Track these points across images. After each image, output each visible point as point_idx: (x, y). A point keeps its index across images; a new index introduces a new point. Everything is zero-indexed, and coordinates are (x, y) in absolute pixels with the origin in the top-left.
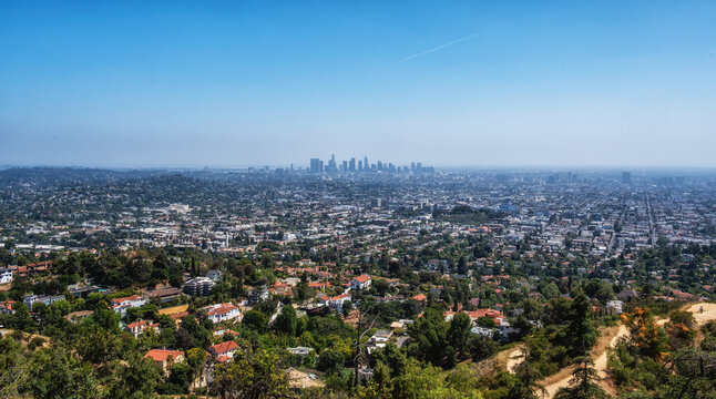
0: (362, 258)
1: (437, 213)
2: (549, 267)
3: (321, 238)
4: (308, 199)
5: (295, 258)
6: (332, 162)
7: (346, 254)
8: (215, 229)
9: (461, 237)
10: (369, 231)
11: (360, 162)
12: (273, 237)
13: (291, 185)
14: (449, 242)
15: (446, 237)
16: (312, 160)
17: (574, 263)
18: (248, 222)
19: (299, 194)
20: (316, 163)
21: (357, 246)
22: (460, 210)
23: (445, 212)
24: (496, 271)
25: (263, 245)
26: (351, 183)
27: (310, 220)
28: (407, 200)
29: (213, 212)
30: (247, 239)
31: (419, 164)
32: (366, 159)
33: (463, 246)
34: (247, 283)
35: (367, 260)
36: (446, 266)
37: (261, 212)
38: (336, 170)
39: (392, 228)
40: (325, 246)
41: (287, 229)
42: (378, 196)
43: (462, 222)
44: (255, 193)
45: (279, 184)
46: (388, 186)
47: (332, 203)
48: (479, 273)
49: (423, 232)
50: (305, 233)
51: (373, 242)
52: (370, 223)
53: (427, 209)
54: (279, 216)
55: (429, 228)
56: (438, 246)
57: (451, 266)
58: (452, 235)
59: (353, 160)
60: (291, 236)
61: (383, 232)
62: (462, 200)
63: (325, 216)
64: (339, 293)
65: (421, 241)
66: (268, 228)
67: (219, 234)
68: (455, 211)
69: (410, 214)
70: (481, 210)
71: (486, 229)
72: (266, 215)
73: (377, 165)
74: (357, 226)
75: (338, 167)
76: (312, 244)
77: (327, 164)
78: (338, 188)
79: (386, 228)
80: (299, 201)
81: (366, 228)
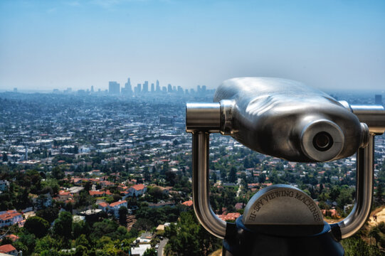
0: (146, 169)
2: (306, 175)
3: (113, 152)
4: (105, 117)
5: (87, 169)
6: (128, 84)
7: (133, 165)
8: (17, 144)
9: (235, 150)
10: (155, 145)
11: (153, 85)
12: (70, 150)
13: (89, 105)
15: (222, 150)
16: (110, 83)
17: (329, 173)
18: (48, 138)
19: (97, 112)
20: (113, 86)
21: (143, 157)
24: (262, 179)
25: (59, 158)
27: (104, 135)
29: (17, 128)
30: (45, 152)
31: (204, 87)
32: (158, 82)
33: (235, 158)
34: (33, 192)
35: (150, 170)
36: (219, 175)
37: (60, 128)
38: (131, 91)
39: (176, 143)
40: (115, 158)
41: (82, 143)
44: (58, 112)
45: (79, 104)
46: (175, 106)
47: (126, 120)
48: (246, 181)
50: (98, 147)
51: (158, 155)
52: (157, 138)
54: (77, 132)
57: (223, 175)
58: (227, 148)
59: (146, 83)
60: (85, 149)
61: (168, 145)
63: (118, 132)
64: (116, 200)
66: (66, 142)
67: (21, 149)
72: (65, 131)
73: (167, 87)
74: (145, 141)
75: (133, 89)
76: (103, 156)
77: (124, 87)
78: (132, 108)
79: (170, 143)
80: (97, 119)
81: (153, 142)
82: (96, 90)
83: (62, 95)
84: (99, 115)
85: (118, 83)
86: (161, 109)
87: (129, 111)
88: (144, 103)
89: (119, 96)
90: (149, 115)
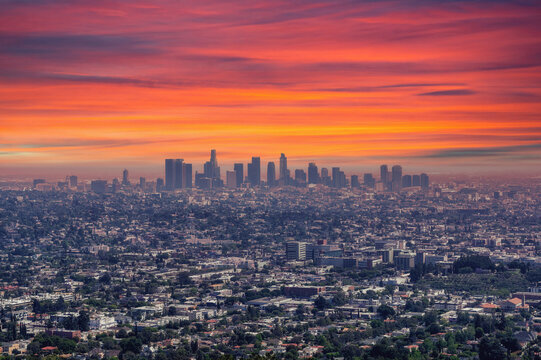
1: (420, 272)
3: (169, 326)
4: (154, 245)
6: (211, 167)
9: (462, 319)
10: (272, 311)
11: (271, 166)
12: (68, 323)
13: (119, 216)
14: (435, 330)
15: (431, 320)
16: (169, 162)
18: (19, 294)
19: (135, 233)
20: (177, 169)
22: (470, 264)
23: (437, 269)
25: (45, 340)
27: (149, 289)
28: (361, 246)
31: (397, 169)
32: (283, 158)
33: (460, 338)
37: (49, 272)
38: (220, 183)
39: (321, 304)
40: (174, 342)
41: (100, 306)
42: (302, 236)
43: (472, 289)
44: (43, 234)
45: (94, 214)
47: (205, 252)
49: (385, 311)
50: (136, 316)
51: (277, 333)
52: (276, 294)
53: (401, 263)
54: (87, 280)
55: (396, 302)
56: (409, 339)
58: (446, 316)
59: (256, 161)
60: (106, 322)
61: (300, 310)
62: (480, 244)
63: (184, 279)
65: (377, 328)
66: (60, 305)
68: (457, 267)
69: (366, 274)
70: (514, 265)
71: (518, 303)
72: (59, 279)
73: (306, 171)
74: (248, 299)
75: (223, 177)
76: (147, 336)
77: (201, 171)
78: (219, 222)
79: (308, 304)
80: (135, 249)
81: (265, 302)
82: (134, 180)
83: (54, 195)
84: (141, 239)
86: (291, 223)
90: (260, 240)
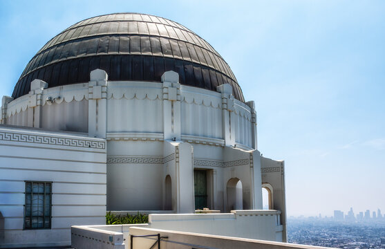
4: (331, 236)
6: (351, 212)
11: (374, 213)
16: (335, 211)
20: (338, 213)
26: (365, 227)
32: (379, 211)
38: (354, 218)
59: (368, 211)
75: (355, 216)
77: (347, 214)
80: (324, 238)
82: (323, 216)
84: (326, 235)
85: (342, 211)
87: (352, 232)
88: (366, 228)
89: (344, 221)
